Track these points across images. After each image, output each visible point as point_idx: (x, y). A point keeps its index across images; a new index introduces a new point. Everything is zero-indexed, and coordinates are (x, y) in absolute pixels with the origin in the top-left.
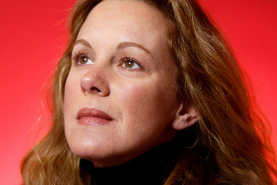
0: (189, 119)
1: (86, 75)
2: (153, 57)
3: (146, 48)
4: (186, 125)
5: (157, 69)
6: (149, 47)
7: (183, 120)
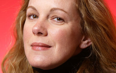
0: (88, 43)
1: (35, 26)
2: (68, 14)
3: (65, 10)
4: (87, 46)
5: (71, 20)
6: (66, 9)
7: (85, 44)
